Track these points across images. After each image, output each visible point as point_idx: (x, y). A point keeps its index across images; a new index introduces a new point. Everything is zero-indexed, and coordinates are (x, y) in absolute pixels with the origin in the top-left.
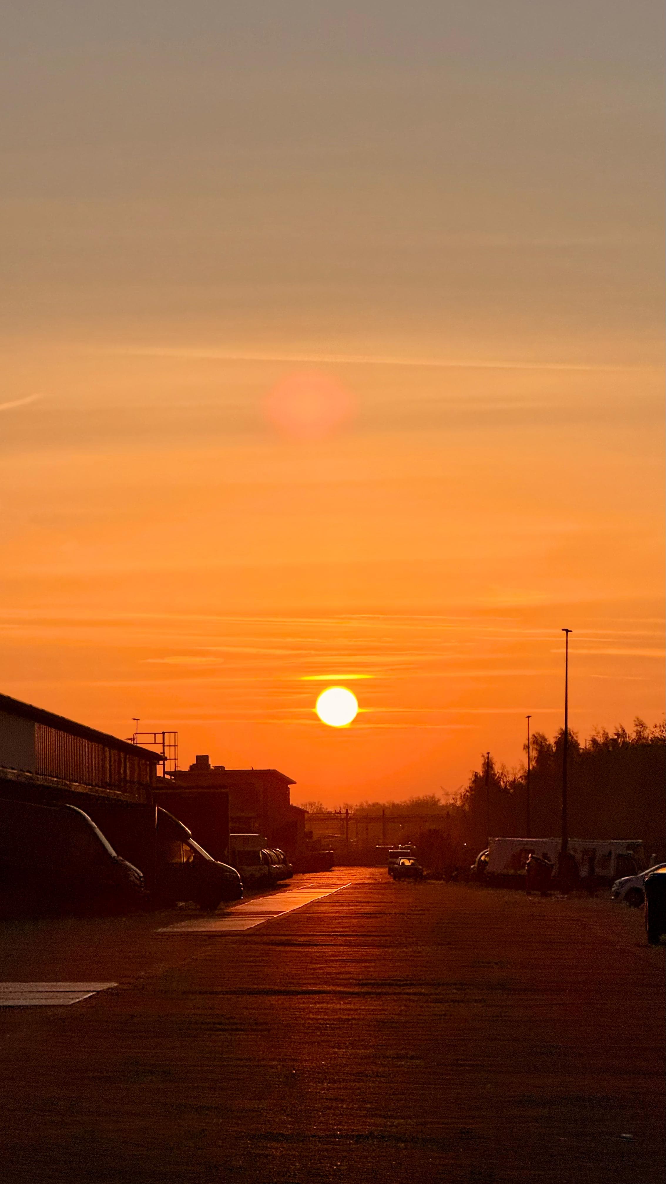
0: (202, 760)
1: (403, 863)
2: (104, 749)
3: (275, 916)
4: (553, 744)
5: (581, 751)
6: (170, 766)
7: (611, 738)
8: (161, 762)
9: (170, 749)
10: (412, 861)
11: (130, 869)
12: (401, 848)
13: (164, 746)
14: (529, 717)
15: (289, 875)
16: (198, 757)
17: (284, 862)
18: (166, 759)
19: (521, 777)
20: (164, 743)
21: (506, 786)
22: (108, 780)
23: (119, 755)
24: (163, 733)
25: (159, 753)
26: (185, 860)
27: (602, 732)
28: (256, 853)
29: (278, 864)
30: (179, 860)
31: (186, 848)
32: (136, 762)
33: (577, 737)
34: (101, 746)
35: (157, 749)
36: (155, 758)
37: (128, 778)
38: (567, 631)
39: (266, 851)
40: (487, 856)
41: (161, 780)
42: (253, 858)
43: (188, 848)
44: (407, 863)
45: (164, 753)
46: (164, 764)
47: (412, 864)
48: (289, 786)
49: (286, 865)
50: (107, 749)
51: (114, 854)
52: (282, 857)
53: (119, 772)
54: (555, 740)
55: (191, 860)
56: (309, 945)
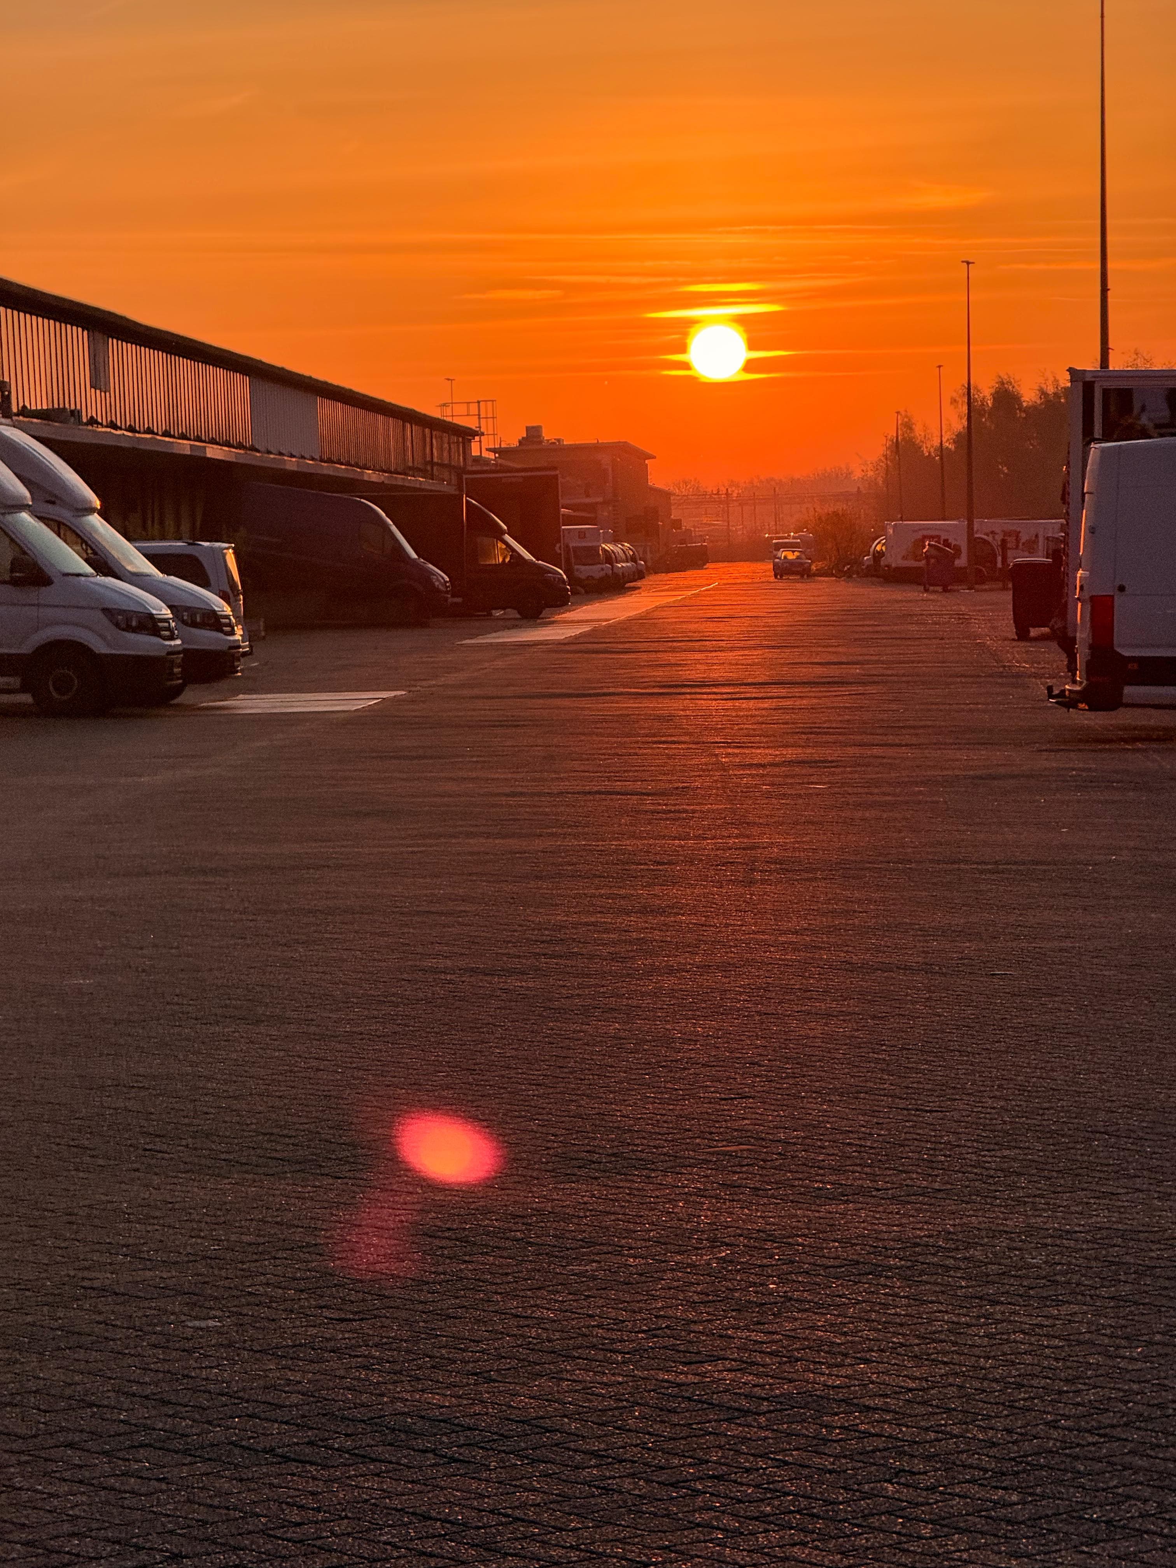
0: (533, 434)
1: (785, 557)
2: (404, 426)
3: (604, 623)
4: (989, 397)
5: (1025, 404)
6: (488, 442)
7: (1063, 386)
8: (477, 438)
9: (487, 422)
10: (796, 554)
11: (433, 573)
12: (794, 538)
13: (479, 418)
14: (940, 367)
15: (640, 575)
16: (528, 429)
17: (633, 559)
18: (483, 434)
19: (948, 440)
20: (479, 415)
21: (929, 453)
22: (410, 464)
23: (423, 431)
24: (479, 402)
25: (474, 428)
26: (501, 560)
27: (1051, 379)
28: (595, 549)
29: (623, 562)
30: (494, 562)
31: (500, 544)
32: (446, 440)
33: (1019, 386)
34: (401, 422)
35: (471, 423)
36: (466, 435)
37: (435, 460)
38: (968, 263)
39: (609, 547)
40: (884, 544)
41: (478, 460)
42: (591, 555)
43: (504, 546)
44: (791, 556)
45: (480, 427)
46: (480, 441)
47: (798, 558)
48: (647, 462)
49: (636, 562)
50: (408, 425)
51: (414, 555)
52: (631, 553)
53: (424, 454)
54: (993, 391)
55: (507, 560)
56: (627, 652)
